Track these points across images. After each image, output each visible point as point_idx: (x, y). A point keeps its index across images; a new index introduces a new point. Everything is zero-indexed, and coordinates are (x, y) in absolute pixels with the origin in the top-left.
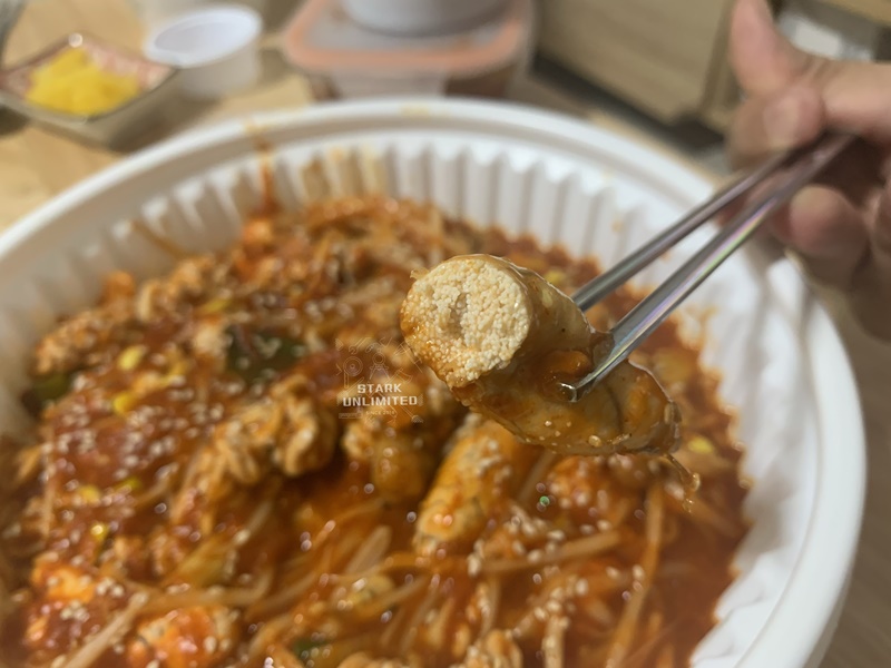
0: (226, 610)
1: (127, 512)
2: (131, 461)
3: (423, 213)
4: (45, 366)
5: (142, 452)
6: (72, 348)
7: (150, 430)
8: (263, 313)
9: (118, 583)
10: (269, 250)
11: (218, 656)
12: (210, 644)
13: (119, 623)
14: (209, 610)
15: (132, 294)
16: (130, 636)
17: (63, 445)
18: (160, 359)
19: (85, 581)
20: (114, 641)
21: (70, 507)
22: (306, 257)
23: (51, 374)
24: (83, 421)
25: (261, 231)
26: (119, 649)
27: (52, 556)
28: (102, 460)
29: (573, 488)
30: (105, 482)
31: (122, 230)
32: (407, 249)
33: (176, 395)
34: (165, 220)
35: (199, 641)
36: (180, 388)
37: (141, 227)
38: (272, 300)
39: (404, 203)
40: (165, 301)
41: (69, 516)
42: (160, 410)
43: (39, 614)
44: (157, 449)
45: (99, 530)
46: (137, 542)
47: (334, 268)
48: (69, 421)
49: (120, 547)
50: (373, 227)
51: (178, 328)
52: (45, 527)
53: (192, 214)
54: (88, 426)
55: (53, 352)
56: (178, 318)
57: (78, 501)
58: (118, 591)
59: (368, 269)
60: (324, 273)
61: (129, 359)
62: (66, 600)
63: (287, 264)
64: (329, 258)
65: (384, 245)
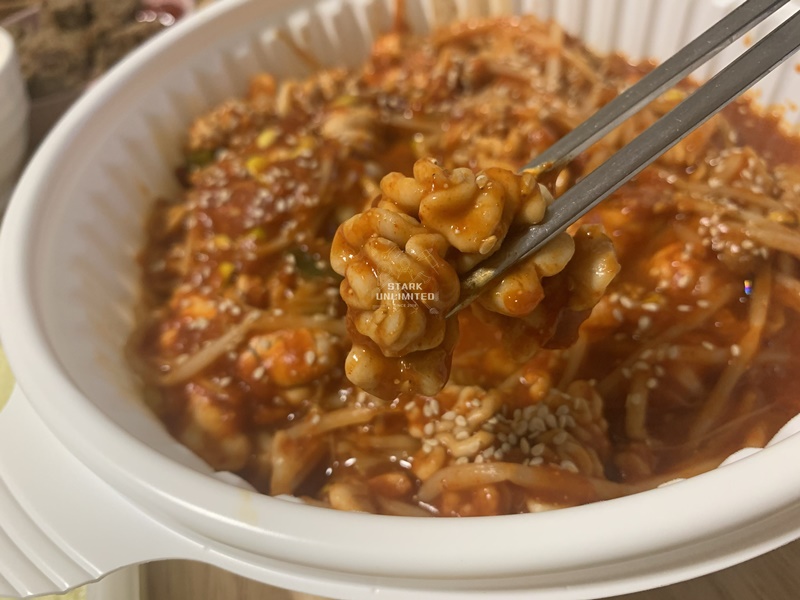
0: (327, 334)
1: (251, 256)
2: (258, 213)
3: (546, 29)
4: (196, 143)
5: (268, 207)
6: (218, 129)
7: (277, 189)
8: (385, 113)
9: (237, 304)
10: (395, 62)
11: (316, 369)
12: (309, 357)
13: (234, 334)
14: (312, 331)
15: (273, 92)
16: (242, 346)
17: (204, 202)
18: (291, 140)
19: (211, 305)
20: (229, 347)
21: (204, 251)
22: (429, 69)
23: (200, 150)
24: (222, 183)
25: (391, 45)
26: (232, 356)
27: (186, 288)
28: (234, 212)
29: (675, 271)
30: (236, 230)
31: (269, 36)
32: (525, 59)
33: (302, 164)
34: (306, 32)
35: (301, 355)
36: (308, 160)
37: (285, 35)
38: (394, 103)
39: (526, 18)
40: (300, 96)
41: (204, 258)
42: (286, 173)
43: (171, 327)
44: (281, 206)
45: (226, 269)
46: (257, 281)
47: (453, 76)
48: (210, 182)
49: (243, 284)
50: (493, 41)
51: (309, 118)
52: (183, 267)
53: (330, 28)
54: (226, 187)
55: (203, 130)
56: (310, 110)
57: (211, 245)
58: (236, 311)
59: (485, 79)
60: (444, 79)
61: (266, 138)
62: (194, 317)
63: (410, 75)
64: (449, 66)
65: (502, 56)
